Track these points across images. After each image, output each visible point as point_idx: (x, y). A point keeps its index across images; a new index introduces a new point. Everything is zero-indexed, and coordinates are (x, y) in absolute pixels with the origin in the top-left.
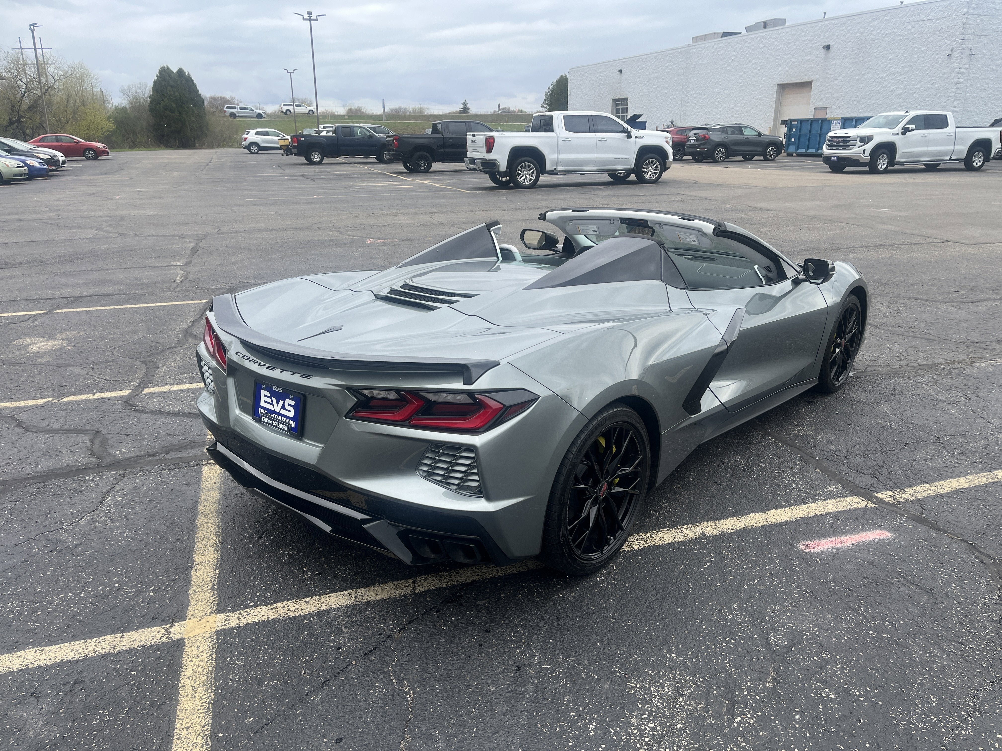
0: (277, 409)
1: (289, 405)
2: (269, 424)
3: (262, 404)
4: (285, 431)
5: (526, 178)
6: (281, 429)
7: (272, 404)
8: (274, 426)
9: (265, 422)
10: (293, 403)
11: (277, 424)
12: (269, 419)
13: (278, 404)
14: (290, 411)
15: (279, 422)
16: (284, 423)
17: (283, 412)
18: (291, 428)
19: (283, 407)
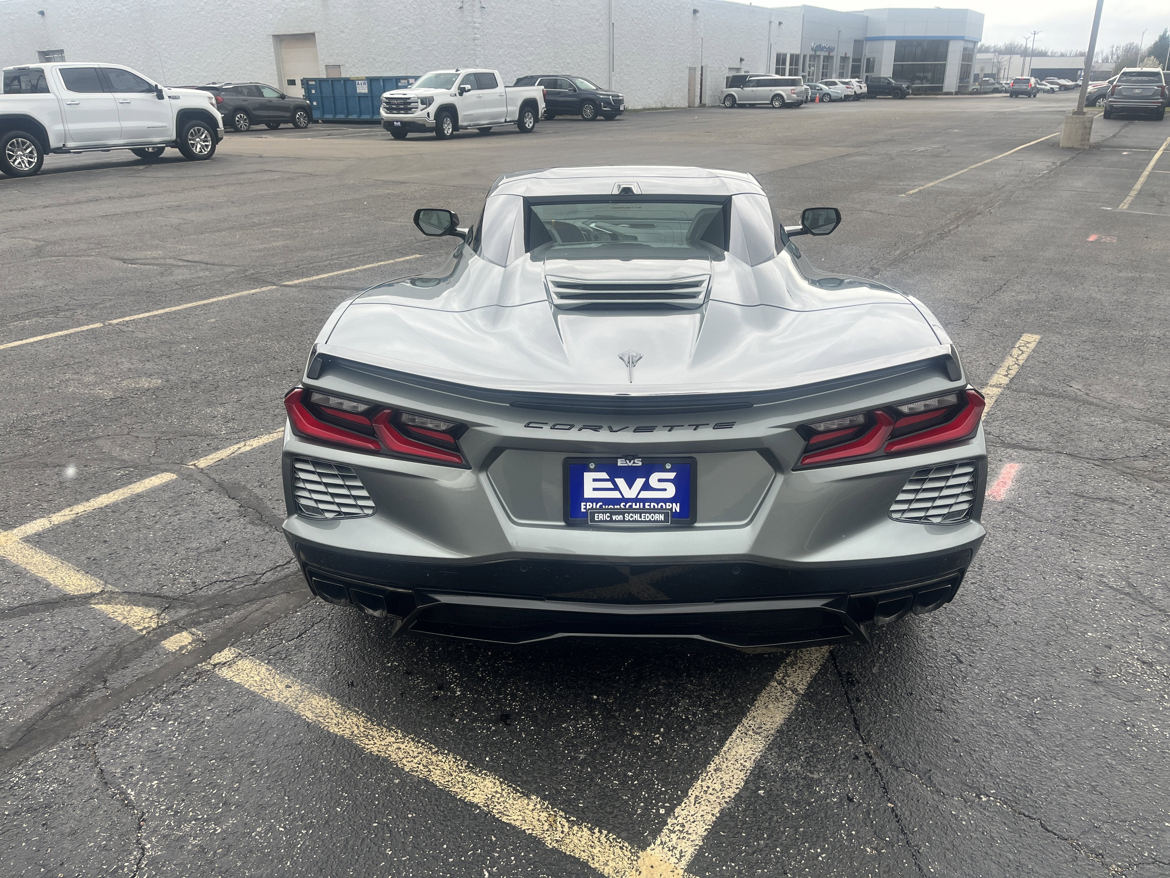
0: (630, 493)
1: (660, 480)
2: (616, 521)
3: (588, 493)
4: (661, 521)
5: (23, 161)
6: (650, 521)
7: (616, 488)
8: (629, 521)
9: (606, 521)
10: (672, 475)
11: (637, 517)
12: (612, 514)
13: (630, 486)
14: (665, 490)
15: (640, 512)
16: (654, 511)
17: (645, 495)
18: (675, 514)
19: (646, 487)
